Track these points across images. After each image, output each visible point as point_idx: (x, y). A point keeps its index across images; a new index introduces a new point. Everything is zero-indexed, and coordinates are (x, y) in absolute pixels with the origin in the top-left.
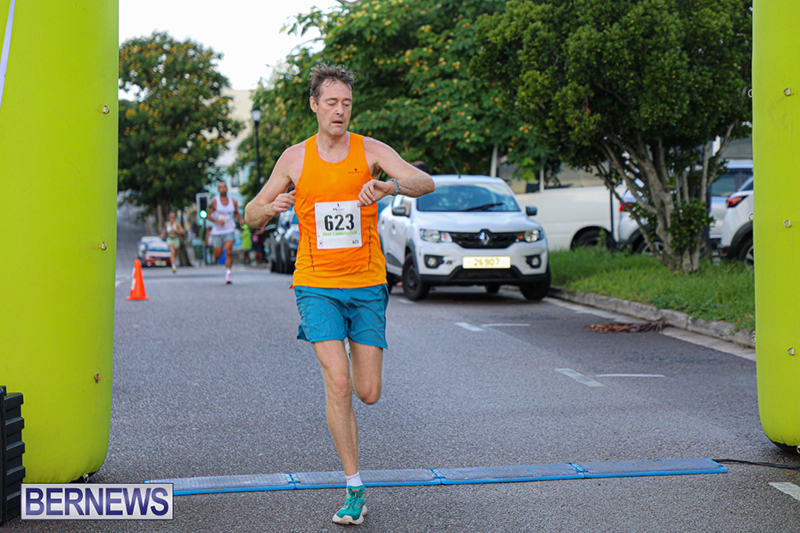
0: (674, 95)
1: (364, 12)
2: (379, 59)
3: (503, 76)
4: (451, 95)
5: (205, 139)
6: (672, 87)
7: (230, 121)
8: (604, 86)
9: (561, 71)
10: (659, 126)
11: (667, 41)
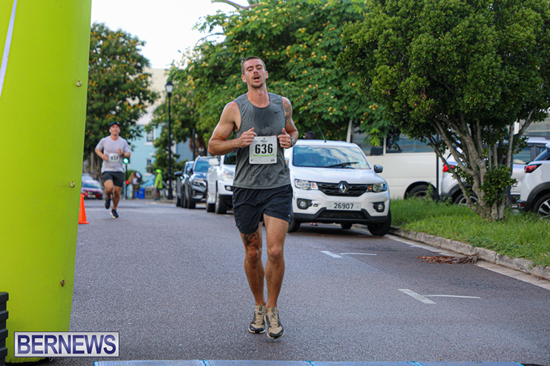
0: (490, 87)
1: (256, 16)
2: (266, 52)
3: (362, 68)
4: (319, 79)
5: (129, 105)
6: (489, 81)
7: (149, 92)
8: (438, 78)
9: (406, 65)
10: (477, 110)
11: (485, 47)
